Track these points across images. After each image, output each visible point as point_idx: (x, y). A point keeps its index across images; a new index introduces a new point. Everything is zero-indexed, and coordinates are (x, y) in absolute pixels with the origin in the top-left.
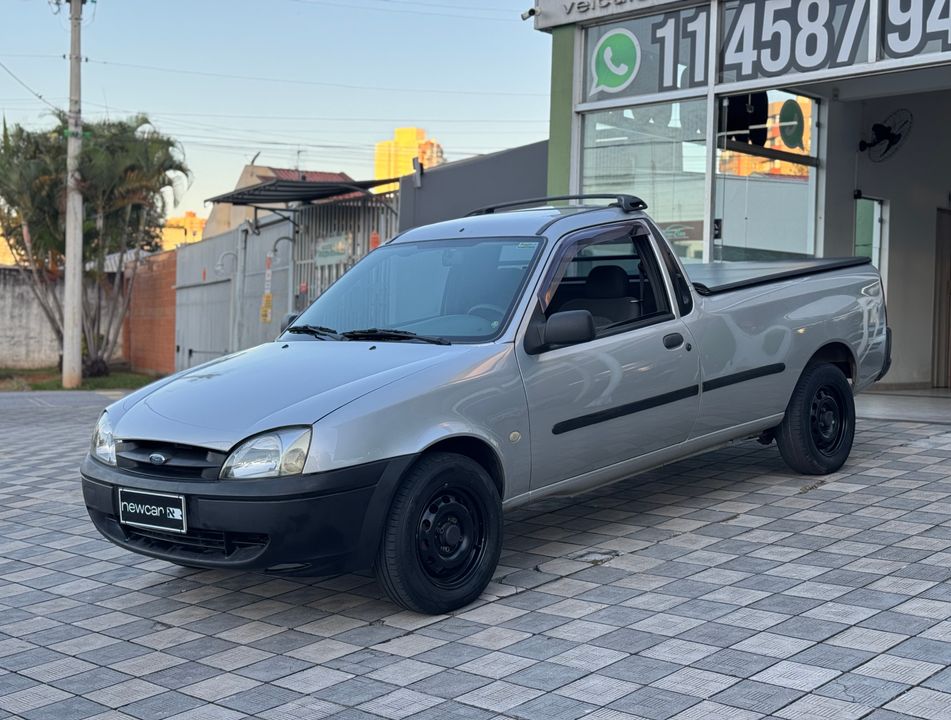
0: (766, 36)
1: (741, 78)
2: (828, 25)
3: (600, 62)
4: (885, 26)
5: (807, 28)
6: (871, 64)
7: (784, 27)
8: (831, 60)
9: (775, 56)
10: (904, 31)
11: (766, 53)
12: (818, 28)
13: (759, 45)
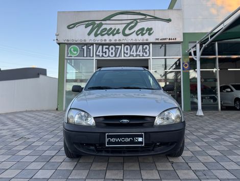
0: (104, 51)
1: (99, 57)
2: (115, 51)
3: (70, 50)
4: (124, 53)
5: (111, 51)
6: (123, 58)
7: (107, 50)
8: (115, 56)
9: (106, 54)
10: (127, 54)
11: (104, 54)
12: (113, 51)
13: (103, 52)
